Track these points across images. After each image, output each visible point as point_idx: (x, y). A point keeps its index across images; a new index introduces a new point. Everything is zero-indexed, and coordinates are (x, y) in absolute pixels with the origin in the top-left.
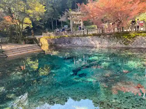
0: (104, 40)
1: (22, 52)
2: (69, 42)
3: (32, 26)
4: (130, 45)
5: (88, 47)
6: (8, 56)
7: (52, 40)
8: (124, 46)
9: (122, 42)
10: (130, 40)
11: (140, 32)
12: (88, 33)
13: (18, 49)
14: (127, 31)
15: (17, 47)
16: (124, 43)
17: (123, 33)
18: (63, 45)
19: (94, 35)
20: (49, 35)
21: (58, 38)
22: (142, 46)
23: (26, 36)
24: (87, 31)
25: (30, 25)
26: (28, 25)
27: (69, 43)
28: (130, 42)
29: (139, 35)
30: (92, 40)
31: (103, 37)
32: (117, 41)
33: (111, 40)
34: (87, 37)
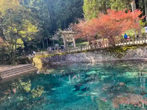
0: (98, 55)
1: (18, 73)
2: (64, 59)
3: (23, 46)
4: (123, 58)
5: (83, 62)
6: (3, 78)
7: (45, 59)
8: (118, 59)
9: (116, 55)
10: (123, 53)
11: (130, 45)
12: (82, 50)
13: (12, 70)
14: (118, 46)
15: (11, 68)
16: (118, 57)
17: (115, 47)
18: (58, 63)
19: (88, 51)
20: (42, 54)
21: (52, 56)
22: (134, 58)
23: (17, 56)
24: (81, 48)
25: (22, 45)
26: (20, 46)
27: (64, 61)
28: (122, 55)
29: (130, 48)
30: (87, 56)
31: (97, 52)
32: (111, 55)
33: (104, 55)
34: (81, 54)
